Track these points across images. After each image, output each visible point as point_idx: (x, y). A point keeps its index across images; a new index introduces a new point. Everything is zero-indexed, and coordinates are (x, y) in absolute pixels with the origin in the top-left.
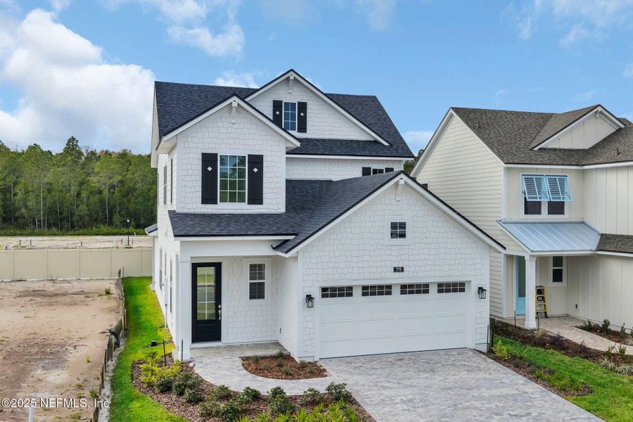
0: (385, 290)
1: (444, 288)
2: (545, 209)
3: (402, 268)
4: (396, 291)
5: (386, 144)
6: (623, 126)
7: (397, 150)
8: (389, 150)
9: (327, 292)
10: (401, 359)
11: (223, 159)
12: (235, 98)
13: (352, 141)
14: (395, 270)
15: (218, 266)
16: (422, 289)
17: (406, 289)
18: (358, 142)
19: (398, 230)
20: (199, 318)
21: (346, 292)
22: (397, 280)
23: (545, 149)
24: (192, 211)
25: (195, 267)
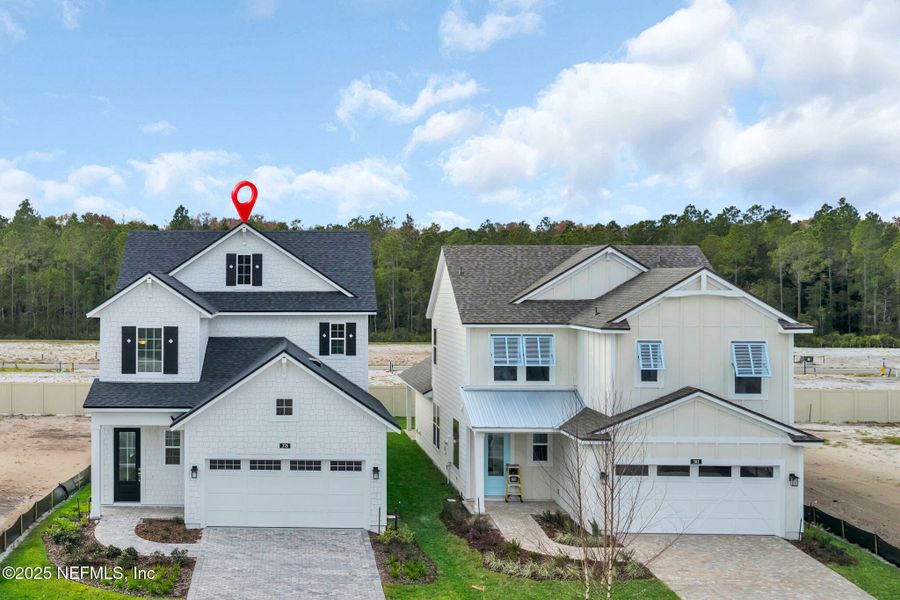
0: (274, 465)
1: (337, 466)
2: (522, 374)
3: (289, 445)
4: (285, 467)
5: (349, 295)
6: (646, 270)
7: (359, 303)
8: (350, 303)
9: (215, 464)
10: (280, 534)
11: (142, 331)
12: (149, 275)
13: (311, 293)
14: (281, 446)
15: (137, 431)
16: (314, 465)
17: (297, 465)
18: (318, 293)
19: (284, 407)
20: (121, 479)
21: (234, 464)
22: (286, 456)
23: (531, 301)
24: (114, 380)
25: (117, 431)
